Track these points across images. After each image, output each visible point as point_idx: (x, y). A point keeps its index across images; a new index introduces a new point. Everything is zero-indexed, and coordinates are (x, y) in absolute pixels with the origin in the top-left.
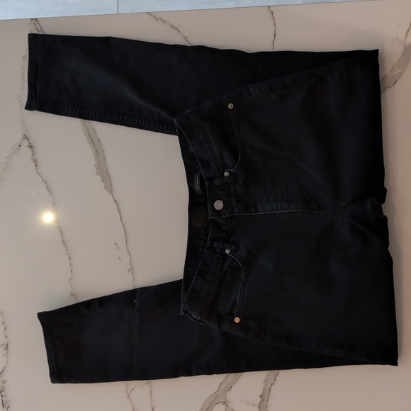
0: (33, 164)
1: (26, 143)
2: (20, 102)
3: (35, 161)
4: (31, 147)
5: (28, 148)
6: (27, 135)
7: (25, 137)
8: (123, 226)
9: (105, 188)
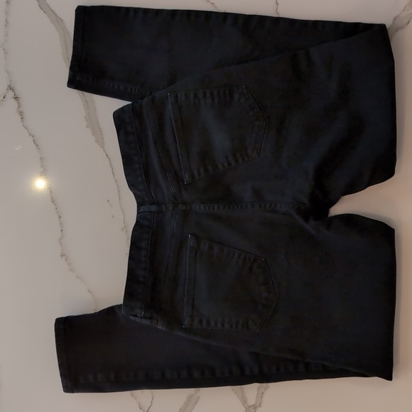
0: (19, 117)
1: (11, 94)
2: (4, 50)
3: (21, 113)
4: (16, 98)
5: (13, 99)
6: (12, 86)
7: (10, 88)
8: (116, 182)
9: (96, 141)
